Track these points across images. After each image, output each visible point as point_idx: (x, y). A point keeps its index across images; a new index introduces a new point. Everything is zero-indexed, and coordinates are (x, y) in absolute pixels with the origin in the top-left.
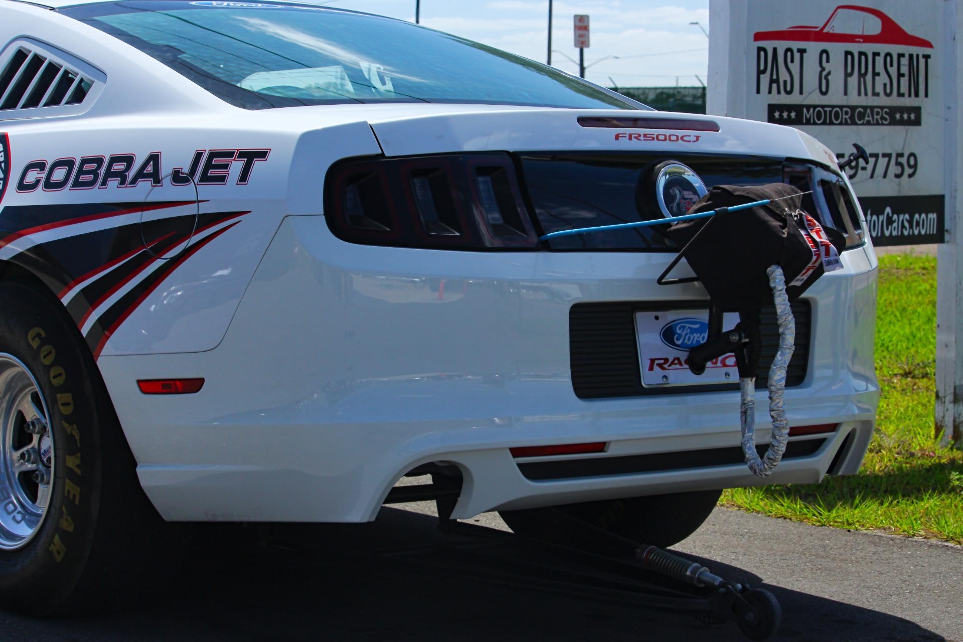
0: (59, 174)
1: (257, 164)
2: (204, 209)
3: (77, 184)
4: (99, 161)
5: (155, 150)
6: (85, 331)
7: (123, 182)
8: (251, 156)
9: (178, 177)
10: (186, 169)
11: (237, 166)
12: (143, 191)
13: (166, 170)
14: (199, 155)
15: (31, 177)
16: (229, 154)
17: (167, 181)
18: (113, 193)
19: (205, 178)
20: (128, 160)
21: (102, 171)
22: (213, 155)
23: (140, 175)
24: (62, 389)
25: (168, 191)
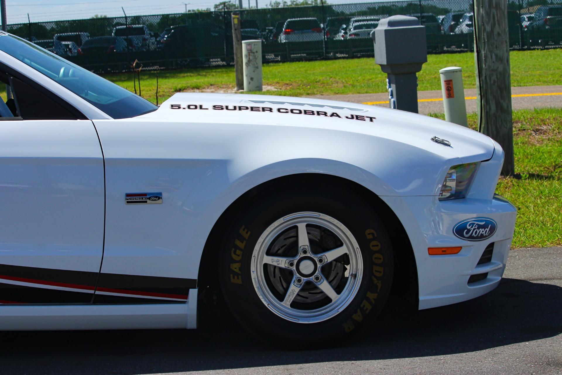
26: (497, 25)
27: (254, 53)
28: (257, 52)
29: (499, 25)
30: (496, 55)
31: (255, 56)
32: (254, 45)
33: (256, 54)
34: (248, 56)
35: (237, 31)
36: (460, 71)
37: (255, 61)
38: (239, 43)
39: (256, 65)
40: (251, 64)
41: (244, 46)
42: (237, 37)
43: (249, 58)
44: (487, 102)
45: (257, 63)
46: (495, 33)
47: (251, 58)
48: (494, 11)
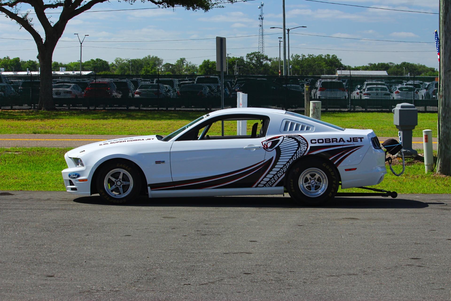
0: (320, 141)
1: (362, 139)
2: (355, 145)
3: (326, 142)
4: (330, 139)
5: (341, 137)
6: (335, 163)
7: (337, 142)
8: (361, 138)
9: (348, 141)
10: (349, 140)
11: (359, 140)
12: (342, 143)
13: (345, 140)
14: (351, 138)
15: (313, 141)
16: (357, 138)
17: (346, 142)
18: (335, 143)
19: (354, 141)
20: (336, 139)
21: (331, 140)
22: (353, 138)
23: (340, 141)
24: (332, 172)
25: (347, 143)
26: (447, 114)
27: (316, 109)
28: (318, 108)
29: (448, 114)
30: (446, 126)
31: (317, 110)
32: (317, 104)
33: (318, 109)
34: (313, 110)
35: (307, 95)
36: (431, 131)
37: (317, 113)
38: (308, 102)
39: (318, 116)
40: (314, 115)
41: (311, 103)
42: (307, 99)
43: (314, 112)
44: (441, 145)
45: (318, 115)
46: (446, 117)
47: (315, 111)
48: (446, 108)
